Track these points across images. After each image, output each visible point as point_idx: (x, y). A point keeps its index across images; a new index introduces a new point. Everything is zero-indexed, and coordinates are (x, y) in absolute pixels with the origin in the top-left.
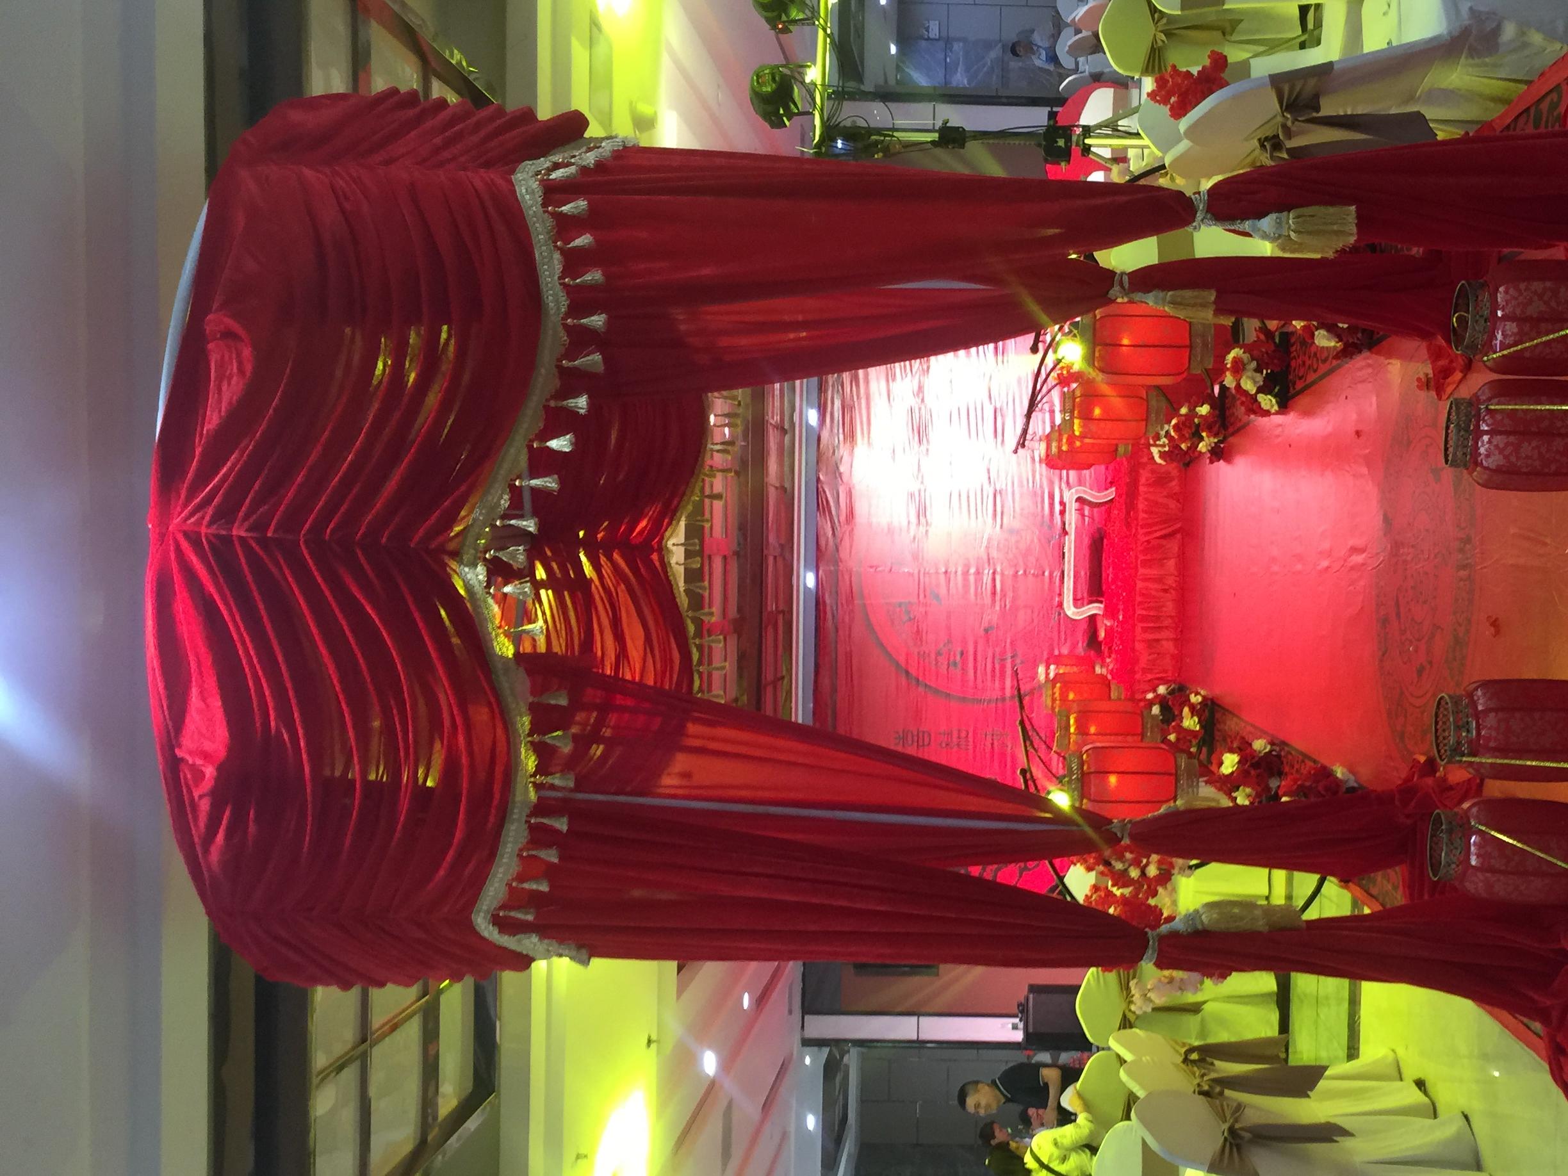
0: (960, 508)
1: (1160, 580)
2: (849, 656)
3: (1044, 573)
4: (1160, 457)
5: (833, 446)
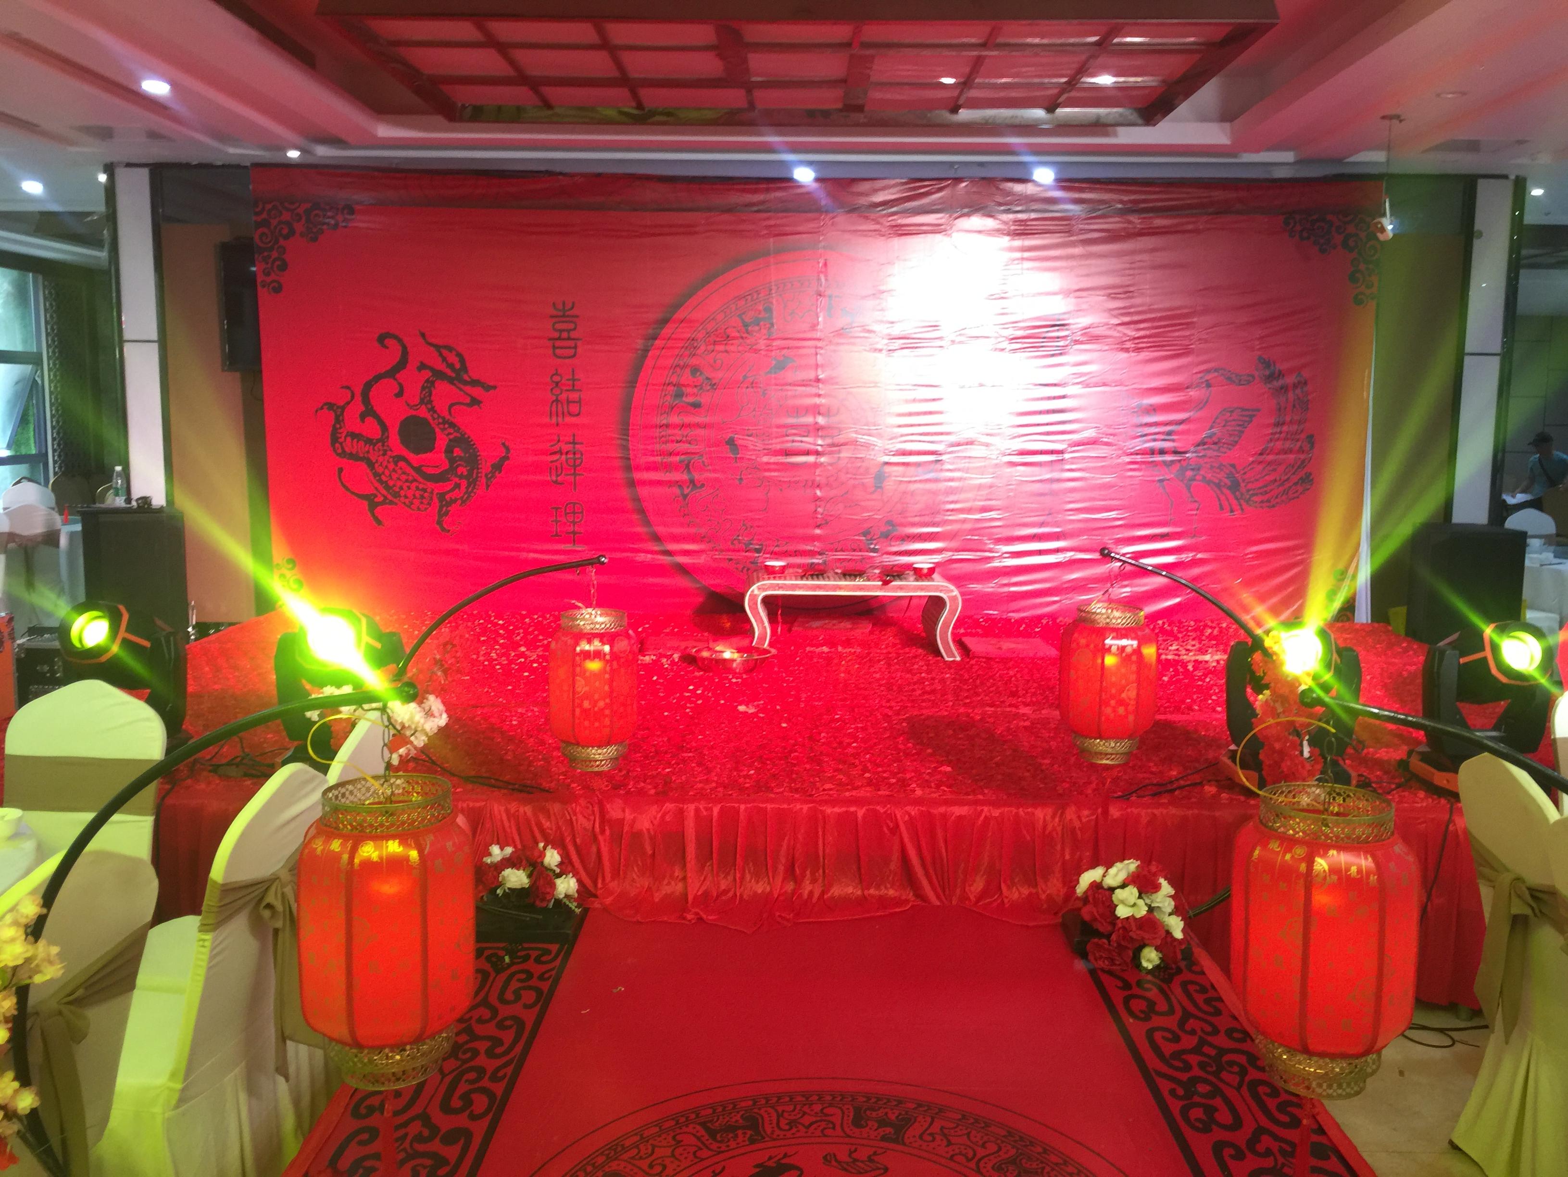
0: (914, 401)
2: (689, 230)
3: (818, 527)
5: (1010, 203)
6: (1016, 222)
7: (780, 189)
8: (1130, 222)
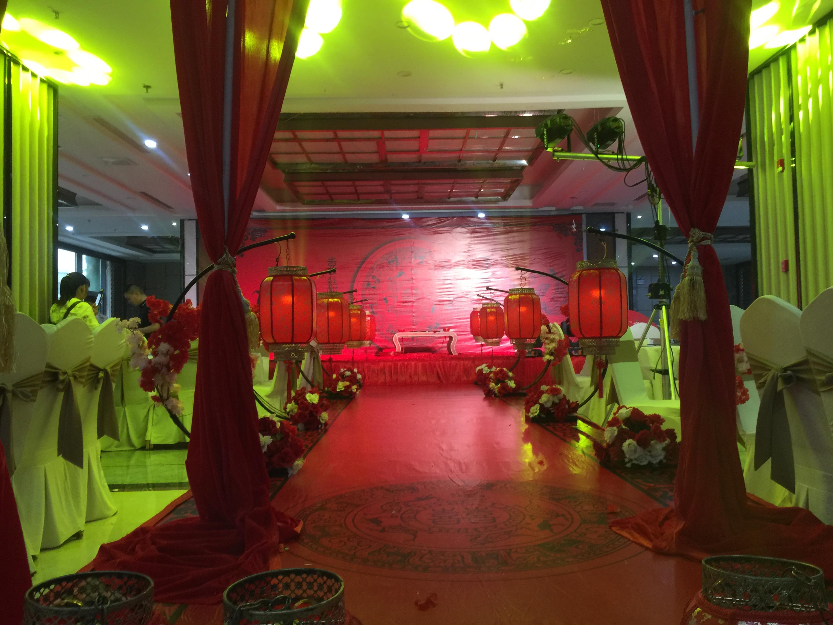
0: (444, 284)
1: (416, 373)
3: (414, 326)
4: (479, 370)
5: (469, 224)
6: (472, 229)
7: (399, 221)
8: (507, 229)
